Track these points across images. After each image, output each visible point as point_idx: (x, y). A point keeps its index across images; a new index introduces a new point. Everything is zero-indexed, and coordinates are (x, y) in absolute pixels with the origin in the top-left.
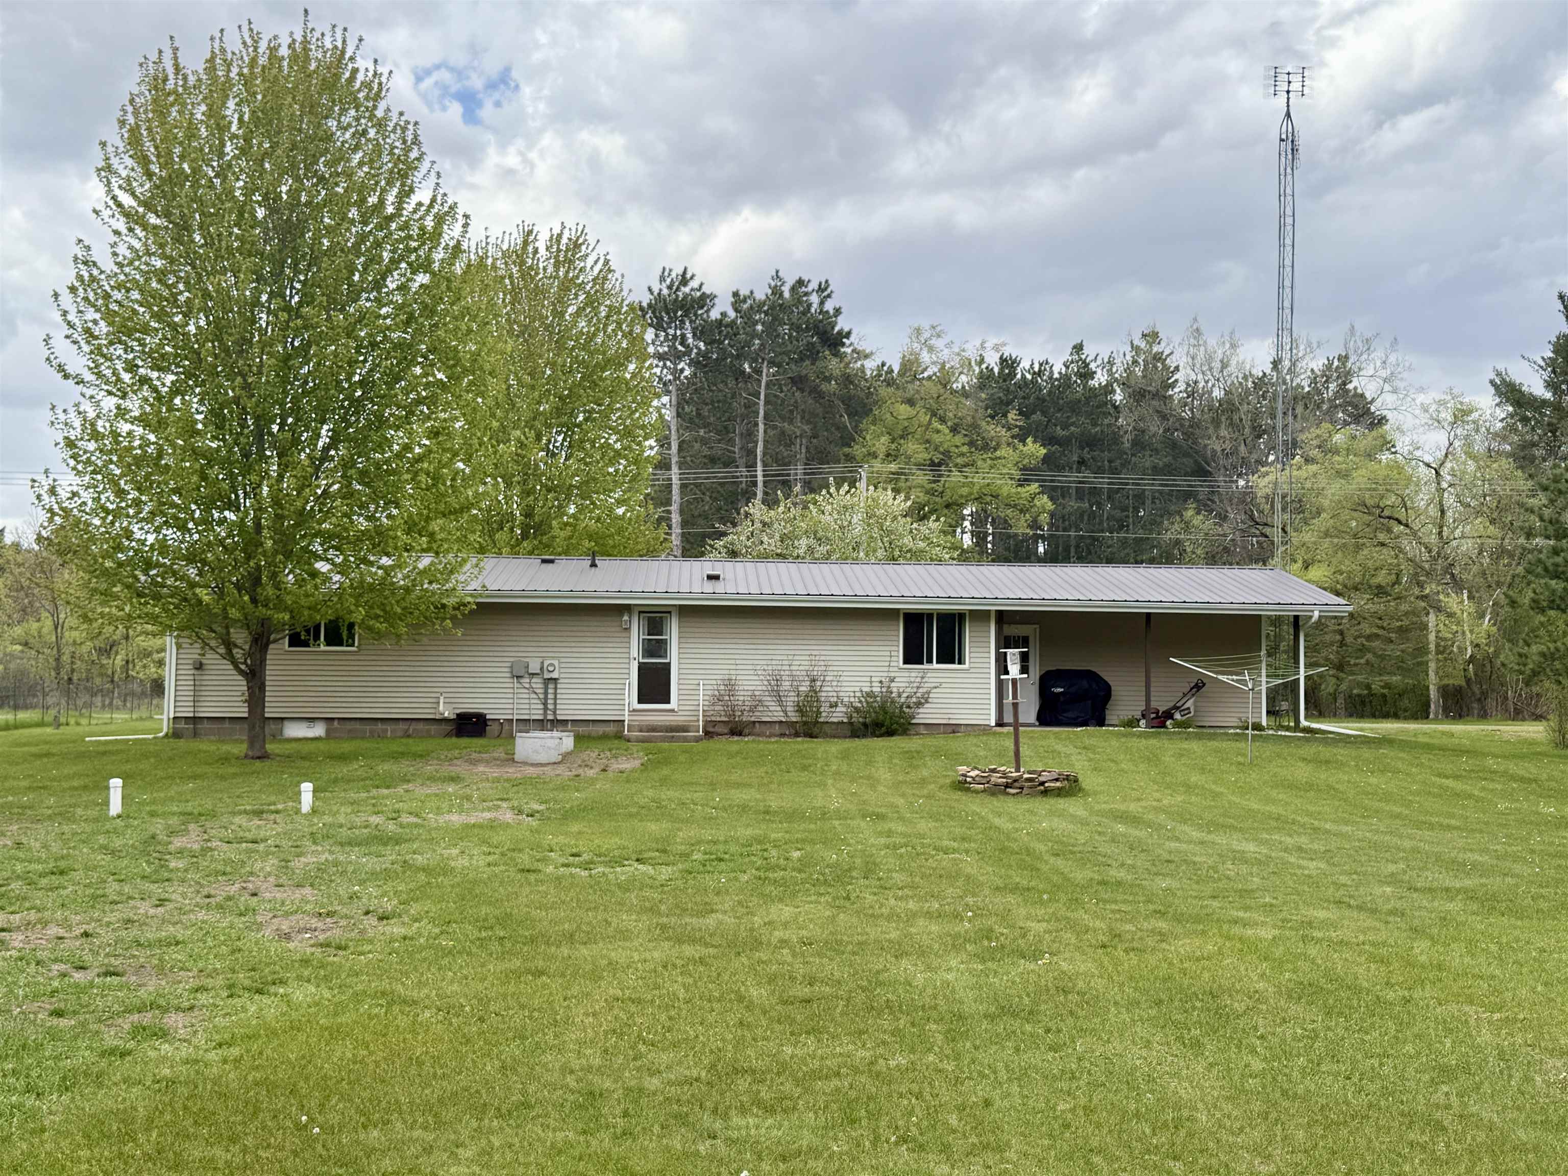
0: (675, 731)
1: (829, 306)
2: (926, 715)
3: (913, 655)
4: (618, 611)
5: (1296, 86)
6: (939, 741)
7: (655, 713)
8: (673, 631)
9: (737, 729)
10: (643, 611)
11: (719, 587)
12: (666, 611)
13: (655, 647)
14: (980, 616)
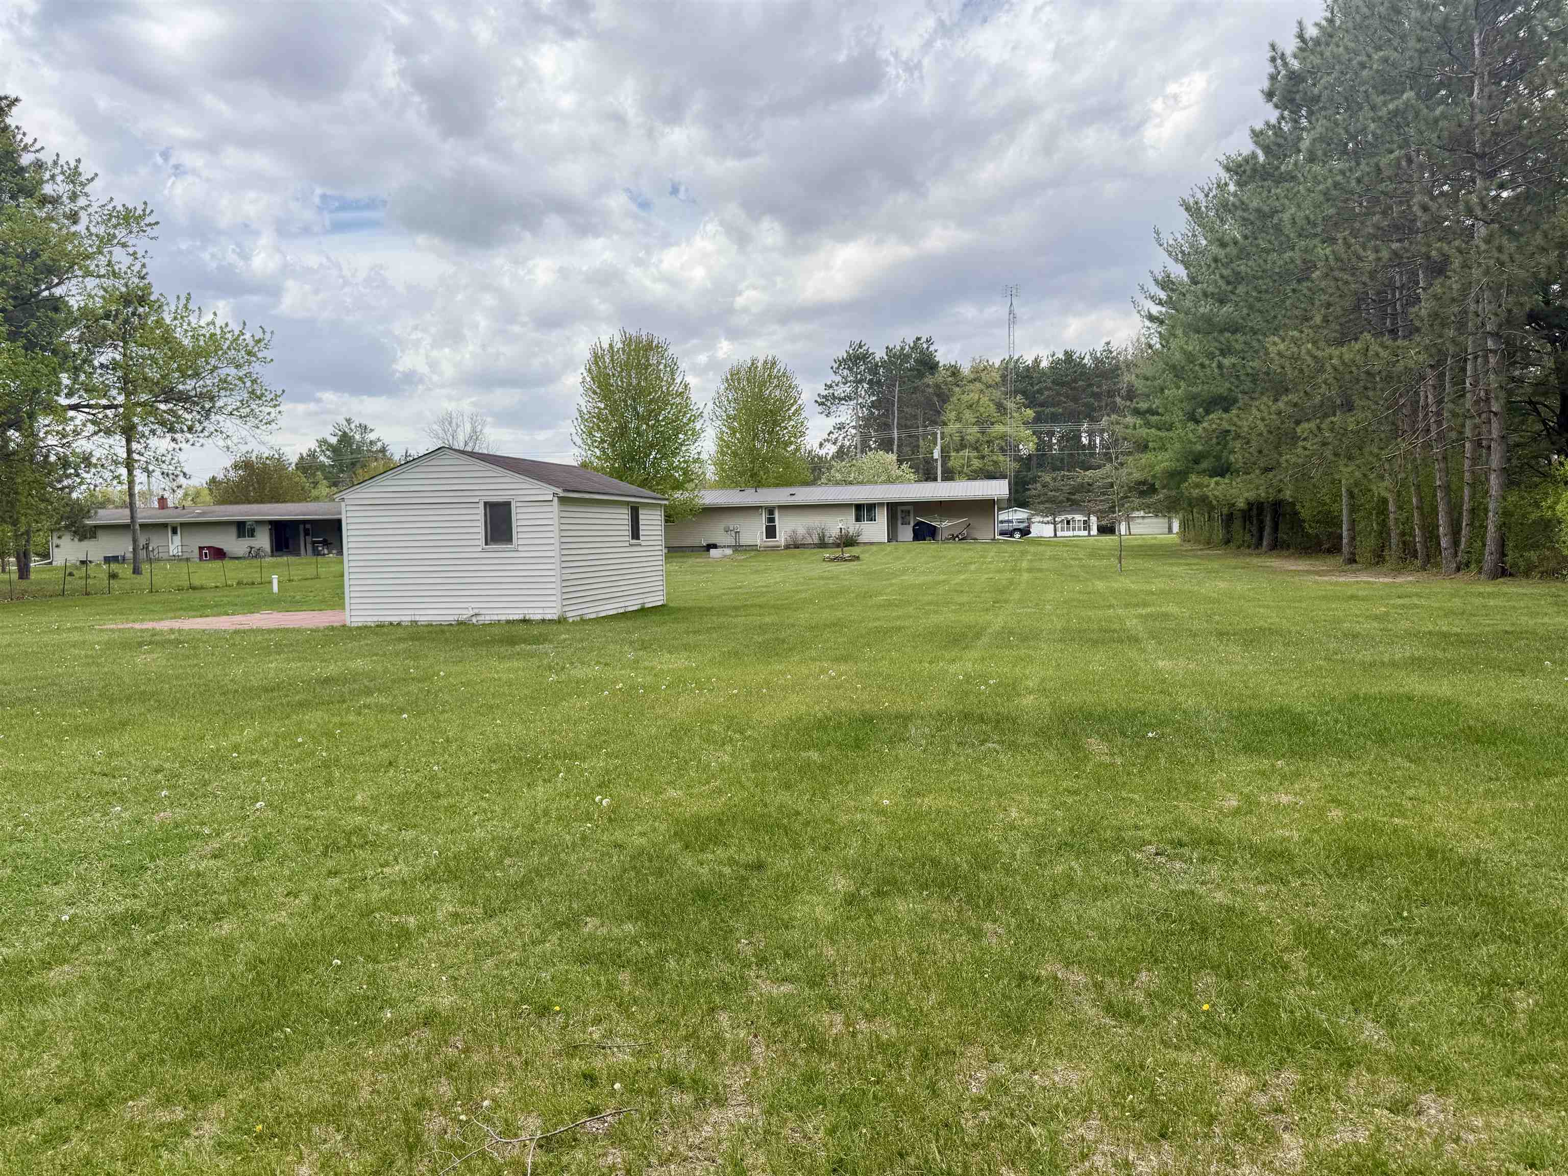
0: (775, 548)
1: (932, 349)
2: (863, 539)
3: (858, 519)
4: (755, 509)
5: (1014, 291)
6: (867, 547)
7: (771, 542)
8: (777, 515)
9: (797, 546)
10: (766, 508)
11: (793, 498)
12: (774, 507)
13: (771, 520)
14: (881, 505)
